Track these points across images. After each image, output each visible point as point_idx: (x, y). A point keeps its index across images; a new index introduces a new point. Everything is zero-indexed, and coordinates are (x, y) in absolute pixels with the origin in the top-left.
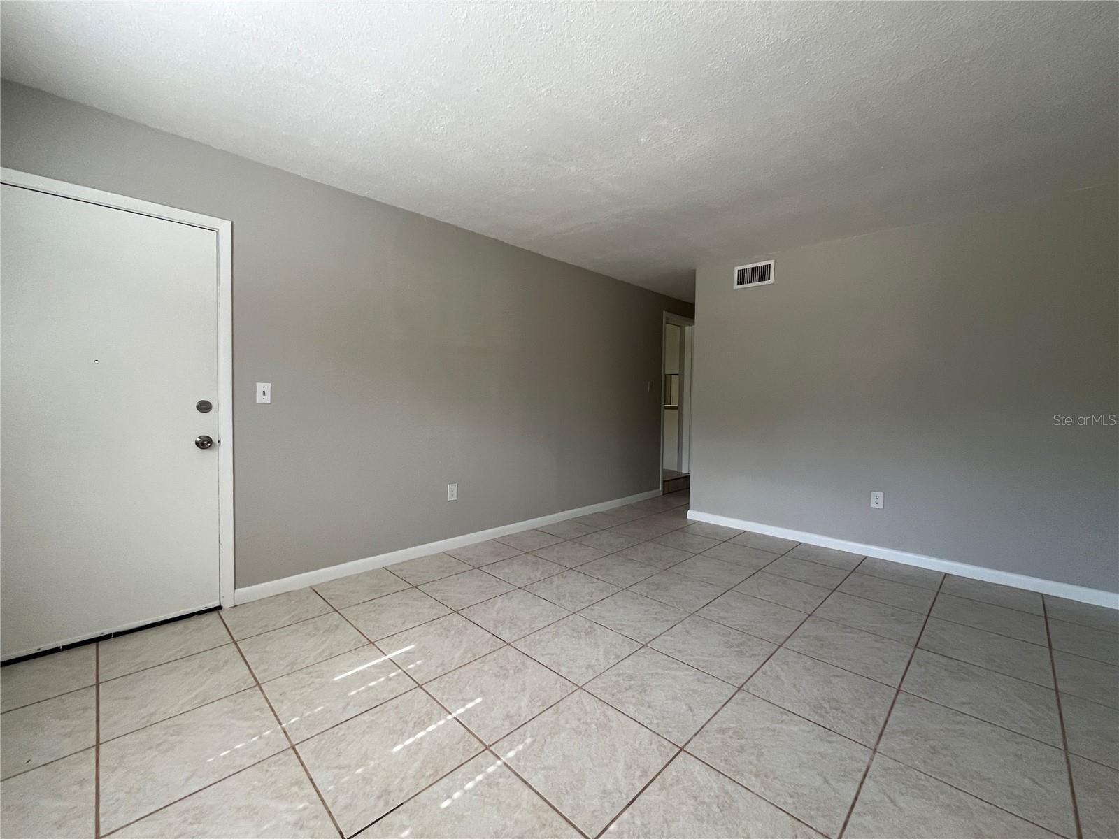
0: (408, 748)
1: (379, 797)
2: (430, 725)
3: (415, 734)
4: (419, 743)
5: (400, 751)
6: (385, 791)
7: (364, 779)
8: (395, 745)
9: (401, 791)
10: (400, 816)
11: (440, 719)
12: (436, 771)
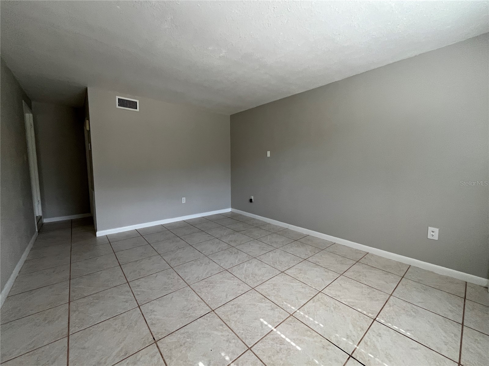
0: (297, 344)
1: (327, 349)
2: (282, 337)
3: (289, 343)
4: (294, 340)
5: (300, 347)
6: (323, 348)
7: (321, 358)
8: (297, 350)
9: (321, 341)
10: (332, 339)
11: (277, 334)
12: (308, 330)
